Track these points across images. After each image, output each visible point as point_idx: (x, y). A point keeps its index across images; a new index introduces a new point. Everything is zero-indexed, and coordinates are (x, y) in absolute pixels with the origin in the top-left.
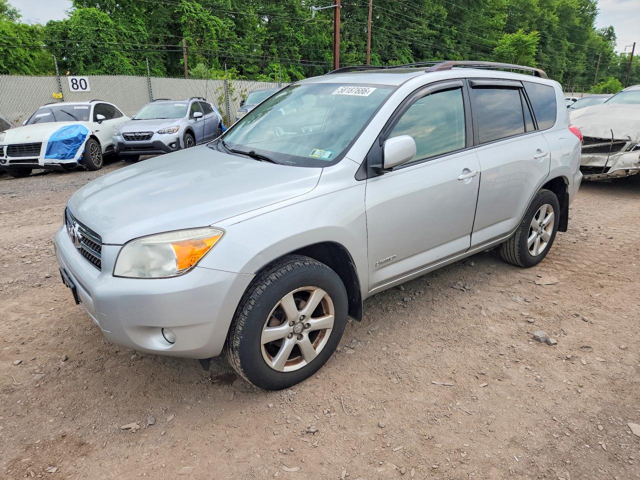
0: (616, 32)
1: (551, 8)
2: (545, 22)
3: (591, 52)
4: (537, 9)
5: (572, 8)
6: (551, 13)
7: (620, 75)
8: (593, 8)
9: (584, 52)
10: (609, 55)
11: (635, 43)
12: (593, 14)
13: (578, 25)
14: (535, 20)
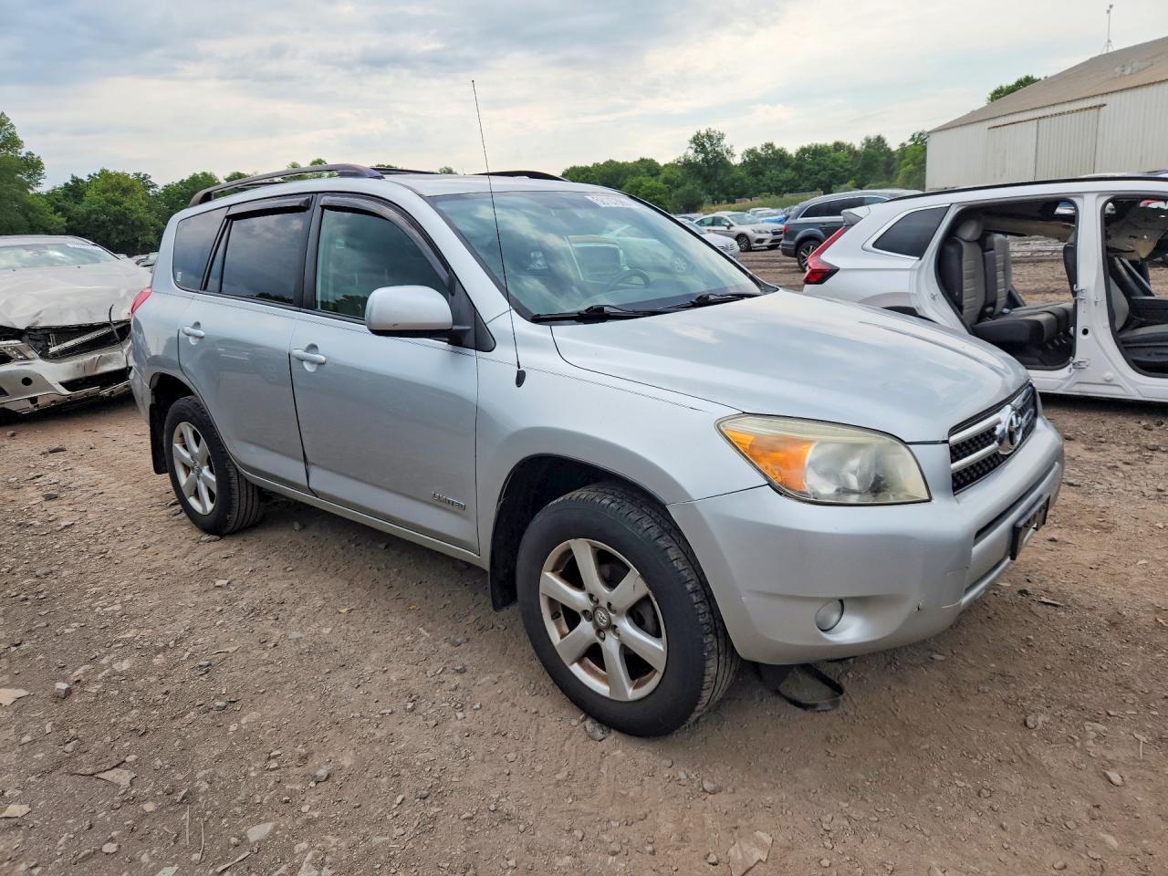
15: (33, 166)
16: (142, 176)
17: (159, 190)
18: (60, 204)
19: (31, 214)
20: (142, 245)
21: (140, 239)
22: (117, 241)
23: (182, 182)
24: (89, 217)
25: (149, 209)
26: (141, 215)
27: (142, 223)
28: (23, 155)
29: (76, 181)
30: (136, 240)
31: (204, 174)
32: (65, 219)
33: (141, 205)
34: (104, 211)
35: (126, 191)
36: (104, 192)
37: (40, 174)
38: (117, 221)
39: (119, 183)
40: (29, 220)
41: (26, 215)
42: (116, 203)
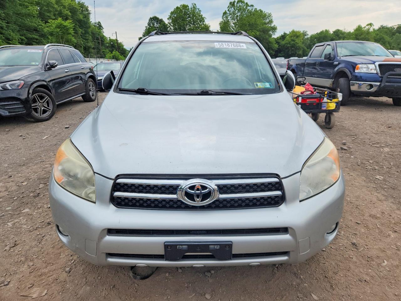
0: (102, 25)
1: (64, 7)
2: (63, 15)
3: (93, 35)
4: (56, 6)
5: (76, 8)
6: (65, 10)
7: (111, 49)
8: (87, 10)
9: (90, 35)
10: (103, 38)
11: (116, 32)
12: (88, 13)
13: (82, 19)
14: (57, 13)
15: (274, 29)
16: (305, 32)
17: (309, 36)
18: (278, 41)
19: (269, 44)
20: (297, 55)
21: (297, 53)
22: (290, 53)
23: (317, 34)
24: (285, 45)
25: (303, 43)
26: (300, 45)
27: (299, 47)
28: (273, 26)
29: (285, 34)
30: (296, 53)
31: (326, 30)
32: (278, 46)
33: (301, 41)
34: (289, 43)
35: (297, 37)
36: (291, 37)
37: (275, 32)
38: (292, 47)
39: (296, 34)
40: (269, 46)
41: (268, 44)
42: (293, 41)
